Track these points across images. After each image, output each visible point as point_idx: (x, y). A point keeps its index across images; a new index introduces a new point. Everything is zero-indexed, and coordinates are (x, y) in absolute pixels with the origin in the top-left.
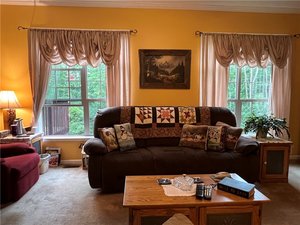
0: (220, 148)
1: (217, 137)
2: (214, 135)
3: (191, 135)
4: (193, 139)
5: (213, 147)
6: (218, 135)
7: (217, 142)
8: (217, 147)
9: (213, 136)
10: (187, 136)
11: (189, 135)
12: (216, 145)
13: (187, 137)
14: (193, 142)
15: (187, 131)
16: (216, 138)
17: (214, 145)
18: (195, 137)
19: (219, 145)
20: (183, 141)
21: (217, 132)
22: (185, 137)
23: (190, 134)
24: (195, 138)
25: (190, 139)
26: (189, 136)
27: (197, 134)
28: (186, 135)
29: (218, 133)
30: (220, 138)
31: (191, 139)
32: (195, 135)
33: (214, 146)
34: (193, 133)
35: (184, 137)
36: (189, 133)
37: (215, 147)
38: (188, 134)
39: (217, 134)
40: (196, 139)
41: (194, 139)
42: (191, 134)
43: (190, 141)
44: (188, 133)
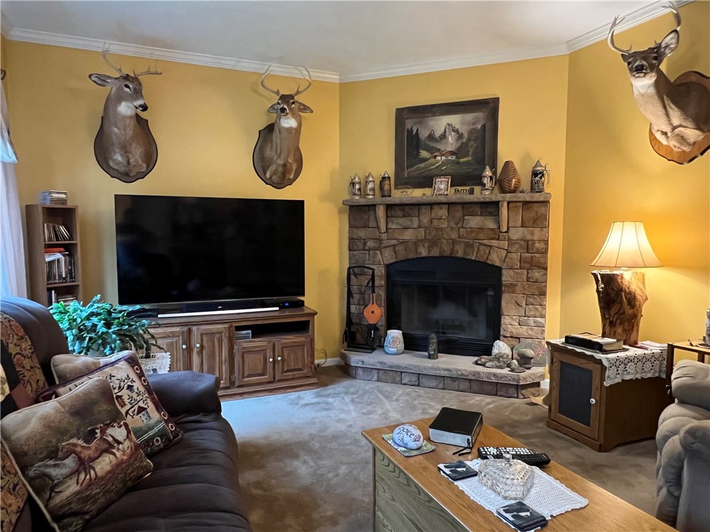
0: (172, 432)
1: (141, 404)
2: (127, 401)
3: (93, 445)
4: (111, 456)
5: (153, 443)
6: (138, 394)
7: (152, 421)
8: (162, 434)
9: (129, 406)
10: (81, 461)
11: (82, 447)
12: (156, 429)
13: (84, 464)
14: (119, 464)
15: (59, 441)
16: (139, 407)
17: (151, 433)
18: (110, 439)
19: (163, 424)
20: (77, 493)
21: (130, 388)
22: (77, 472)
23: (81, 442)
24: (114, 447)
25: (104, 465)
26: (86, 454)
27: (108, 426)
28: (70, 462)
29: (135, 388)
30: (150, 404)
31: (107, 460)
32: (103, 432)
33: (151, 438)
34: (93, 433)
35: (69, 476)
36: (74, 441)
37: (157, 441)
38: (79, 449)
39: (135, 395)
40: (121, 446)
41: (114, 451)
42: (86, 441)
43: (108, 468)
44: (75, 445)
